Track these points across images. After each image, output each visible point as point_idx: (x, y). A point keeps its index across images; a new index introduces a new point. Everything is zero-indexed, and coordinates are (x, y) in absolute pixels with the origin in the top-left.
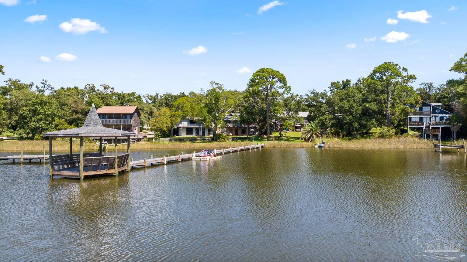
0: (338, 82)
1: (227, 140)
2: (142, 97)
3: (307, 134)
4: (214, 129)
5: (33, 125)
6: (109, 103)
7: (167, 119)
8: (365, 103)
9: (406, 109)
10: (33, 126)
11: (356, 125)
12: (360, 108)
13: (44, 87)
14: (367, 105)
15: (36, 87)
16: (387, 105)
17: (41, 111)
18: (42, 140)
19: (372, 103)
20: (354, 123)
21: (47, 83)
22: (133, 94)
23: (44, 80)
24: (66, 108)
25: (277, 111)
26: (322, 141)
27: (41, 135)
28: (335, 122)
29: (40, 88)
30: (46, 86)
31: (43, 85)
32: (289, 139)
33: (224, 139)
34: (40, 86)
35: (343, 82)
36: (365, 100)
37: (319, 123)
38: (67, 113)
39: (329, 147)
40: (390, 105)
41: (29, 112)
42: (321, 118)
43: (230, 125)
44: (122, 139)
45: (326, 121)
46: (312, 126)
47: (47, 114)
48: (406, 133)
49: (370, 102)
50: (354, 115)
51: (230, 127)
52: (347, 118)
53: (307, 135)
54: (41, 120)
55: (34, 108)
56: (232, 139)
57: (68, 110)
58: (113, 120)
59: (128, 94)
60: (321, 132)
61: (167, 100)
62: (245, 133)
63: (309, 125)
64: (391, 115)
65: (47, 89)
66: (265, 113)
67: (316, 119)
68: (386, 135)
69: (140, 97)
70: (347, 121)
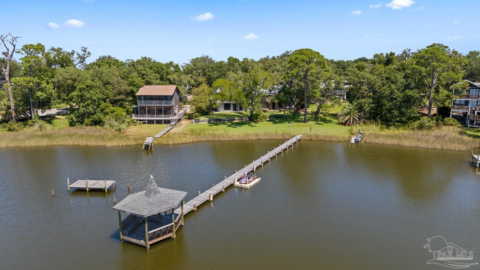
0: (381, 54)
1: (264, 120)
2: (179, 66)
3: (344, 116)
4: (251, 109)
5: (82, 110)
6: (149, 80)
7: (206, 98)
8: (407, 90)
9: (450, 96)
10: (82, 112)
11: (395, 113)
12: (401, 95)
13: (85, 55)
14: (409, 92)
15: (77, 54)
16: (431, 91)
17: (87, 96)
18: (91, 125)
19: (415, 90)
20: (393, 111)
21: (87, 51)
22: (171, 63)
23: (84, 48)
24: (109, 87)
25: (315, 94)
26: (359, 132)
27: (90, 119)
28: (374, 106)
29: (81, 55)
30: (86, 53)
31: (83, 53)
32: (326, 117)
33: (261, 119)
34: (81, 53)
35: (387, 54)
36: (407, 87)
37: (357, 105)
38: (111, 93)
39: (366, 142)
40: (434, 90)
41: (78, 98)
42: (361, 100)
43: (267, 100)
44: (164, 120)
45: (365, 106)
46: (350, 109)
47: (94, 99)
48: (448, 117)
49: (412, 89)
50: (395, 102)
51: (267, 101)
52: (387, 104)
53: (344, 118)
54: (88, 105)
55: (81, 93)
56: (269, 118)
57: (111, 90)
58: (154, 102)
59: (166, 64)
60: (359, 116)
61: (204, 70)
62: (282, 107)
63: (348, 108)
64: (433, 100)
65: (87, 57)
66: (303, 93)
67: (355, 100)
68: (426, 126)
69: (177, 66)
70: (387, 107)
